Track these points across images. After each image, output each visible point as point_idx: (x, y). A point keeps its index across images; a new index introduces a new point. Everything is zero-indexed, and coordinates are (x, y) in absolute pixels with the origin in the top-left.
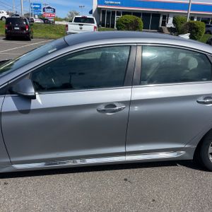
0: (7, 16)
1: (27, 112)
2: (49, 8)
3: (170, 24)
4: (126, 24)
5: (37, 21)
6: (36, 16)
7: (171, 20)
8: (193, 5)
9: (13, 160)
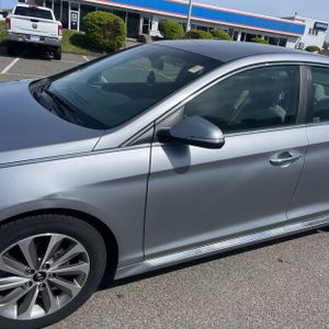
3: (154, 31)
7: (155, 25)
8: (194, 7)
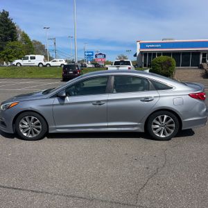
0: (66, 64)
1: (63, 104)
2: (101, 54)
4: (159, 63)
5: (89, 65)
6: (89, 62)
9: (57, 126)
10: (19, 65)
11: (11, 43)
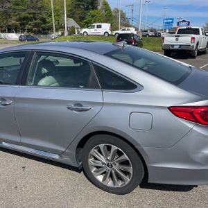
10: (85, 34)
11: (92, 12)
